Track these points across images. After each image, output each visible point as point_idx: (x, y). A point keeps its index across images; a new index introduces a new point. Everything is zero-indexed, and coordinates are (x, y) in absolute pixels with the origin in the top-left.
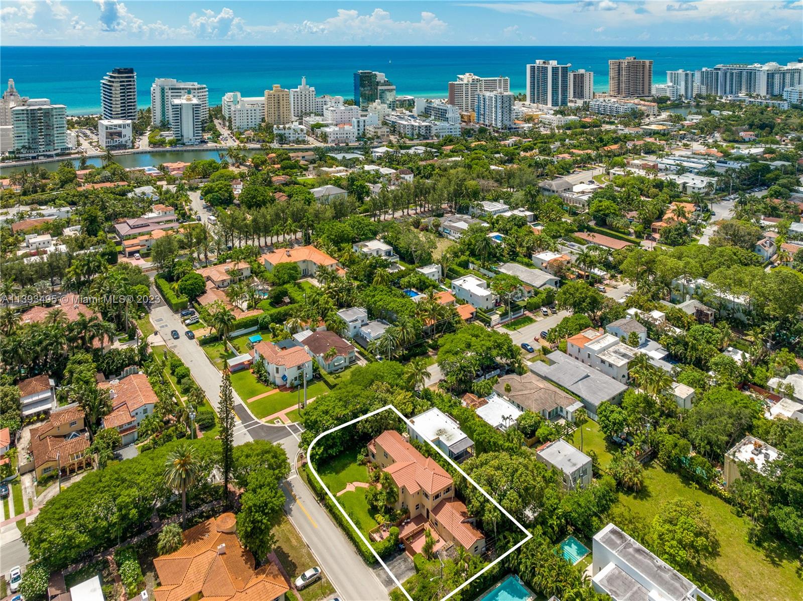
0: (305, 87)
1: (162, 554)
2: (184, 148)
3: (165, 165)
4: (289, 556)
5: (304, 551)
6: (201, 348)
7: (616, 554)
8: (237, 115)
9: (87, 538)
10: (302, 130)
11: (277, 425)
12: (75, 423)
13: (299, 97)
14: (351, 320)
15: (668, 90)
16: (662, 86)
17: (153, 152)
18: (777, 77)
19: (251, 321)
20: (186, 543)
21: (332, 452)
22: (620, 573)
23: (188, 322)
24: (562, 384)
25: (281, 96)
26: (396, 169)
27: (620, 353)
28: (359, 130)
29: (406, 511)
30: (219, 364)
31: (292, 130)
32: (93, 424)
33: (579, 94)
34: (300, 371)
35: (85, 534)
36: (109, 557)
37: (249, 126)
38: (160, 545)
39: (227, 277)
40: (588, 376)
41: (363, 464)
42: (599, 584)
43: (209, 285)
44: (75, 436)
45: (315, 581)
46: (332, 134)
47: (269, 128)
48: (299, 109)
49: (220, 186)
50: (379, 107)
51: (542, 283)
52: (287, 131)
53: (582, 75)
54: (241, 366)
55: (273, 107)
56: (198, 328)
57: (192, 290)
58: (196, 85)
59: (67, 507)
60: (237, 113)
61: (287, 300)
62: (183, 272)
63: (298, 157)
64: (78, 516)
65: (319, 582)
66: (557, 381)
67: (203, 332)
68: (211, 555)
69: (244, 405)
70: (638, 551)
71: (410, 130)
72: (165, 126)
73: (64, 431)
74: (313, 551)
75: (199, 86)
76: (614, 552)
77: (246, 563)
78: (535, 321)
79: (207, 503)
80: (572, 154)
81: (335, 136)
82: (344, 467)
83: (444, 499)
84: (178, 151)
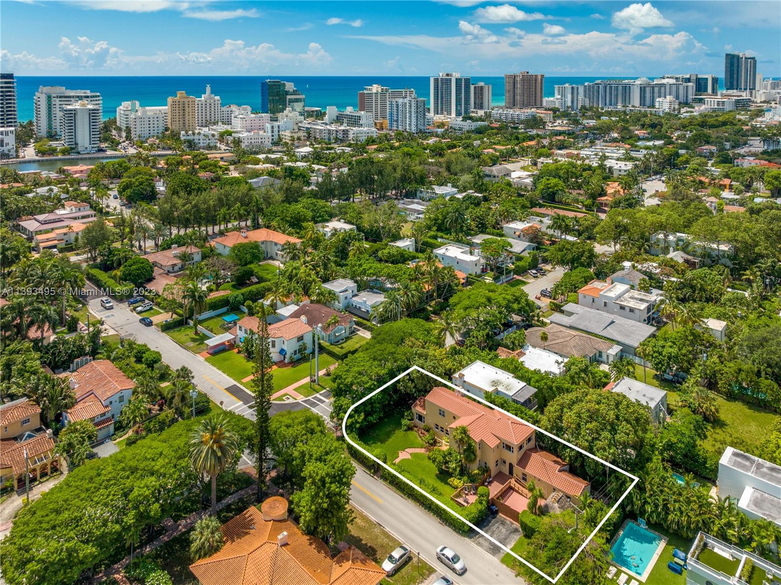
0: (209, 95)
1: (199, 558)
2: (80, 156)
3: (65, 168)
4: (361, 540)
5: (377, 531)
6: (164, 334)
7: (753, 475)
8: (138, 123)
9: (94, 549)
10: (213, 135)
11: (287, 402)
12: (28, 421)
13: (204, 106)
14: (341, 290)
15: (557, 102)
16: (551, 99)
17: (42, 161)
18: (648, 90)
19: (220, 301)
20: (227, 540)
21: (372, 419)
22: (762, 495)
23: (139, 309)
24: (593, 331)
25: (187, 103)
26: (326, 166)
27: (636, 299)
28: (273, 136)
29: (485, 470)
30: (193, 347)
31: (202, 135)
32: (52, 421)
33: (480, 105)
34: (301, 343)
35: (91, 544)
36: (116, 576)
37: (152, 134)
38: (194, 547)
39: (177, 261)
40: (613, 322)
41: (410, 428)
42: (747, 509)
43: (157, 271)
44: (30, 436)
45: (406, 563)
46: (246, 139)
47: (175, 136)
48: (204, 119)
49: (140, 180)
50: (290, 115)
51: (522, 249)
52: (196, 137)
53: (482, 88)
54: (222, 347)
55: (177, 114)
56: (153, 315)
57: (138, 275)
58: (89, 93)
59: (58, 512)
60: (138, 120)
61: (255, 280)
62: (125, 257)
63: (216, 158)
64: (77, 522)
65: (410, 563)
66: (585, 329)
67: (164, 317)
68: (270, 549)
69: (239, 385)
70: (772, 469)
71: (326, 134)
72: (52, 136)
73: (14, 432)
74: (387, 529)
75: (93, 94)
76: (750, 474)
77: (319, 552)
78: (528, 283)
79: (231, 494)
80: (495, 150)
81: (250, 141)
82: (388, 435)
83: (529, 450)
84: (73, 159)
